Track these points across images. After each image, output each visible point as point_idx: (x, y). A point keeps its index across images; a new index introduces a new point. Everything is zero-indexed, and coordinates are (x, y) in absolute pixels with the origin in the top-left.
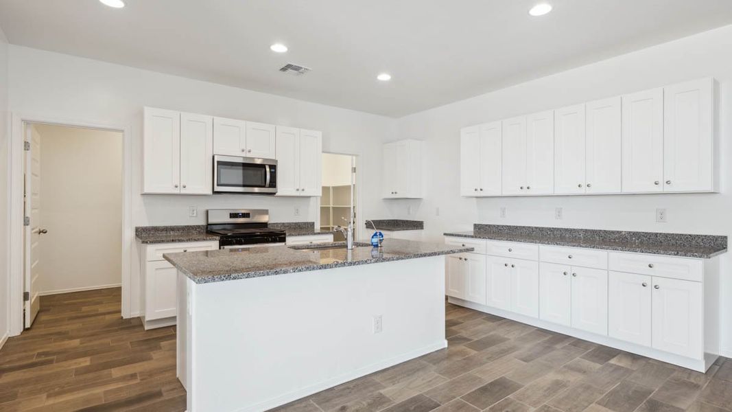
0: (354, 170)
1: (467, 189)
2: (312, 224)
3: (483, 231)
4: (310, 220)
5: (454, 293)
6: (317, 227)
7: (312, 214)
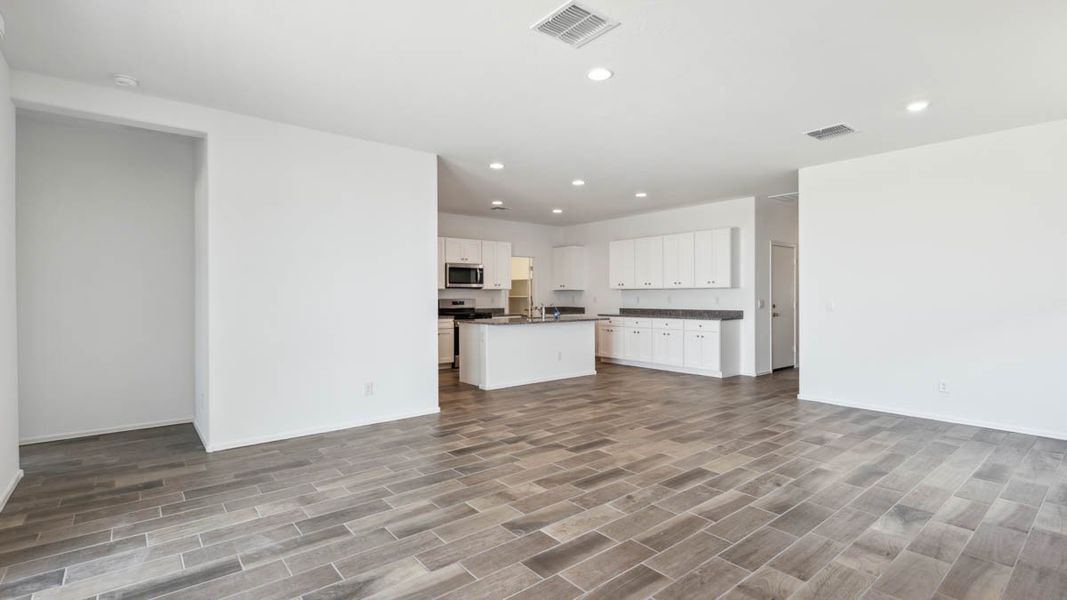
0: (532, 268)
1: (614, 284)
2: (502, 310)
3: (626, 312)
4: (501, 307)
5: (602, 354)
6: (507, 312)
7: (503, 302)
